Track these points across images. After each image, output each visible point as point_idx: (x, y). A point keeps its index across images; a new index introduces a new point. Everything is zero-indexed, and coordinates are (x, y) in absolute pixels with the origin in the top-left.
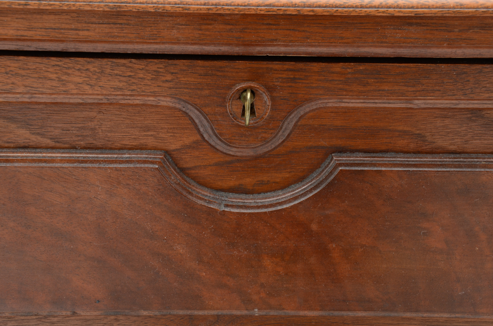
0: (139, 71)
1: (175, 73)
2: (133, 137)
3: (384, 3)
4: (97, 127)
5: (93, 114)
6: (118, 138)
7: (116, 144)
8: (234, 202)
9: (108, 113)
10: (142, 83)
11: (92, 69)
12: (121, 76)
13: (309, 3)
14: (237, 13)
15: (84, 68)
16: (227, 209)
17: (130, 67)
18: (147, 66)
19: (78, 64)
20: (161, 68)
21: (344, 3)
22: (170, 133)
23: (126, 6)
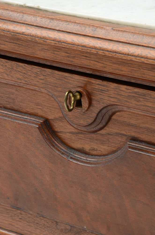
0: (28, 71)
1: (45, 76)
2: (31, 107)
3: (140, 55)
4: (15, 98)
5: (13, 91)
6: (24, 107)
7: (23, 110)
8: (76, 156)
9: (20, 92)
10: (30, 78)
11: (8, 66)
12: (20, 72)
13: (103, 48)
14: (68, 47)
15: (4, 65)
16: (71, 160)
17: (24, 68)
18: (32, 69)
19: (2, 62)
20: (38, 71)
21: (120, 51)
22: (48, 109)
23: (19, 35)
